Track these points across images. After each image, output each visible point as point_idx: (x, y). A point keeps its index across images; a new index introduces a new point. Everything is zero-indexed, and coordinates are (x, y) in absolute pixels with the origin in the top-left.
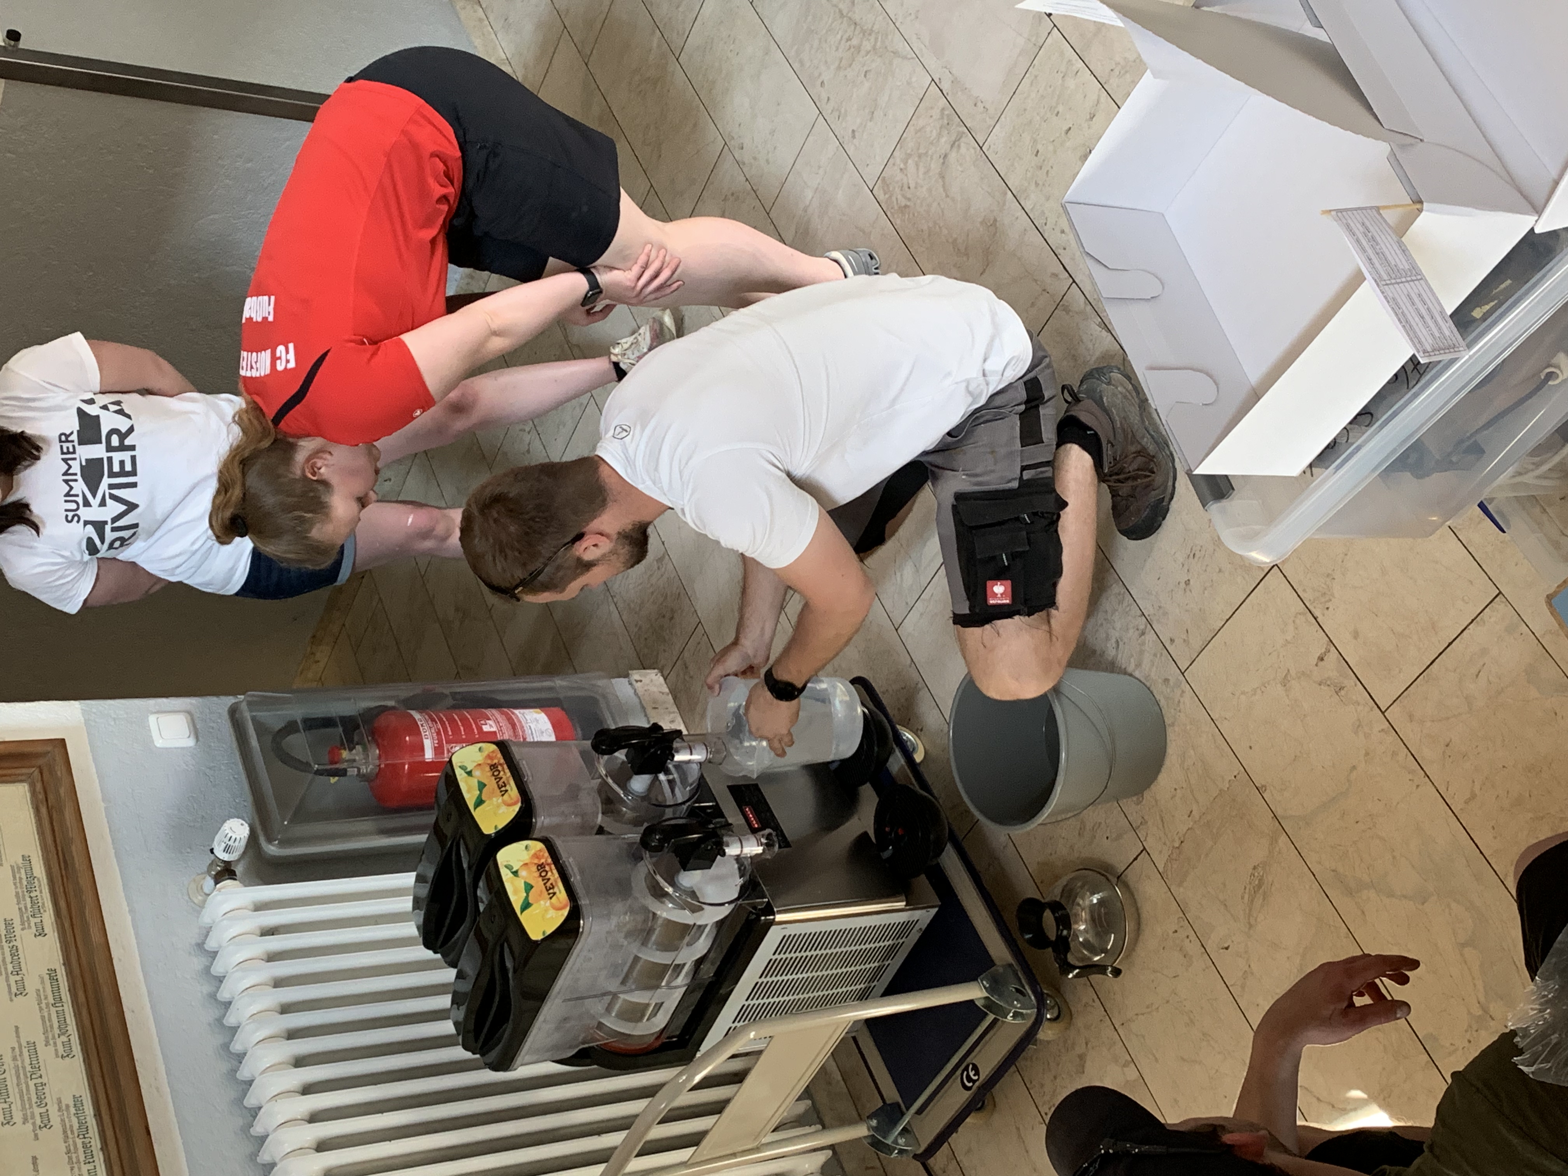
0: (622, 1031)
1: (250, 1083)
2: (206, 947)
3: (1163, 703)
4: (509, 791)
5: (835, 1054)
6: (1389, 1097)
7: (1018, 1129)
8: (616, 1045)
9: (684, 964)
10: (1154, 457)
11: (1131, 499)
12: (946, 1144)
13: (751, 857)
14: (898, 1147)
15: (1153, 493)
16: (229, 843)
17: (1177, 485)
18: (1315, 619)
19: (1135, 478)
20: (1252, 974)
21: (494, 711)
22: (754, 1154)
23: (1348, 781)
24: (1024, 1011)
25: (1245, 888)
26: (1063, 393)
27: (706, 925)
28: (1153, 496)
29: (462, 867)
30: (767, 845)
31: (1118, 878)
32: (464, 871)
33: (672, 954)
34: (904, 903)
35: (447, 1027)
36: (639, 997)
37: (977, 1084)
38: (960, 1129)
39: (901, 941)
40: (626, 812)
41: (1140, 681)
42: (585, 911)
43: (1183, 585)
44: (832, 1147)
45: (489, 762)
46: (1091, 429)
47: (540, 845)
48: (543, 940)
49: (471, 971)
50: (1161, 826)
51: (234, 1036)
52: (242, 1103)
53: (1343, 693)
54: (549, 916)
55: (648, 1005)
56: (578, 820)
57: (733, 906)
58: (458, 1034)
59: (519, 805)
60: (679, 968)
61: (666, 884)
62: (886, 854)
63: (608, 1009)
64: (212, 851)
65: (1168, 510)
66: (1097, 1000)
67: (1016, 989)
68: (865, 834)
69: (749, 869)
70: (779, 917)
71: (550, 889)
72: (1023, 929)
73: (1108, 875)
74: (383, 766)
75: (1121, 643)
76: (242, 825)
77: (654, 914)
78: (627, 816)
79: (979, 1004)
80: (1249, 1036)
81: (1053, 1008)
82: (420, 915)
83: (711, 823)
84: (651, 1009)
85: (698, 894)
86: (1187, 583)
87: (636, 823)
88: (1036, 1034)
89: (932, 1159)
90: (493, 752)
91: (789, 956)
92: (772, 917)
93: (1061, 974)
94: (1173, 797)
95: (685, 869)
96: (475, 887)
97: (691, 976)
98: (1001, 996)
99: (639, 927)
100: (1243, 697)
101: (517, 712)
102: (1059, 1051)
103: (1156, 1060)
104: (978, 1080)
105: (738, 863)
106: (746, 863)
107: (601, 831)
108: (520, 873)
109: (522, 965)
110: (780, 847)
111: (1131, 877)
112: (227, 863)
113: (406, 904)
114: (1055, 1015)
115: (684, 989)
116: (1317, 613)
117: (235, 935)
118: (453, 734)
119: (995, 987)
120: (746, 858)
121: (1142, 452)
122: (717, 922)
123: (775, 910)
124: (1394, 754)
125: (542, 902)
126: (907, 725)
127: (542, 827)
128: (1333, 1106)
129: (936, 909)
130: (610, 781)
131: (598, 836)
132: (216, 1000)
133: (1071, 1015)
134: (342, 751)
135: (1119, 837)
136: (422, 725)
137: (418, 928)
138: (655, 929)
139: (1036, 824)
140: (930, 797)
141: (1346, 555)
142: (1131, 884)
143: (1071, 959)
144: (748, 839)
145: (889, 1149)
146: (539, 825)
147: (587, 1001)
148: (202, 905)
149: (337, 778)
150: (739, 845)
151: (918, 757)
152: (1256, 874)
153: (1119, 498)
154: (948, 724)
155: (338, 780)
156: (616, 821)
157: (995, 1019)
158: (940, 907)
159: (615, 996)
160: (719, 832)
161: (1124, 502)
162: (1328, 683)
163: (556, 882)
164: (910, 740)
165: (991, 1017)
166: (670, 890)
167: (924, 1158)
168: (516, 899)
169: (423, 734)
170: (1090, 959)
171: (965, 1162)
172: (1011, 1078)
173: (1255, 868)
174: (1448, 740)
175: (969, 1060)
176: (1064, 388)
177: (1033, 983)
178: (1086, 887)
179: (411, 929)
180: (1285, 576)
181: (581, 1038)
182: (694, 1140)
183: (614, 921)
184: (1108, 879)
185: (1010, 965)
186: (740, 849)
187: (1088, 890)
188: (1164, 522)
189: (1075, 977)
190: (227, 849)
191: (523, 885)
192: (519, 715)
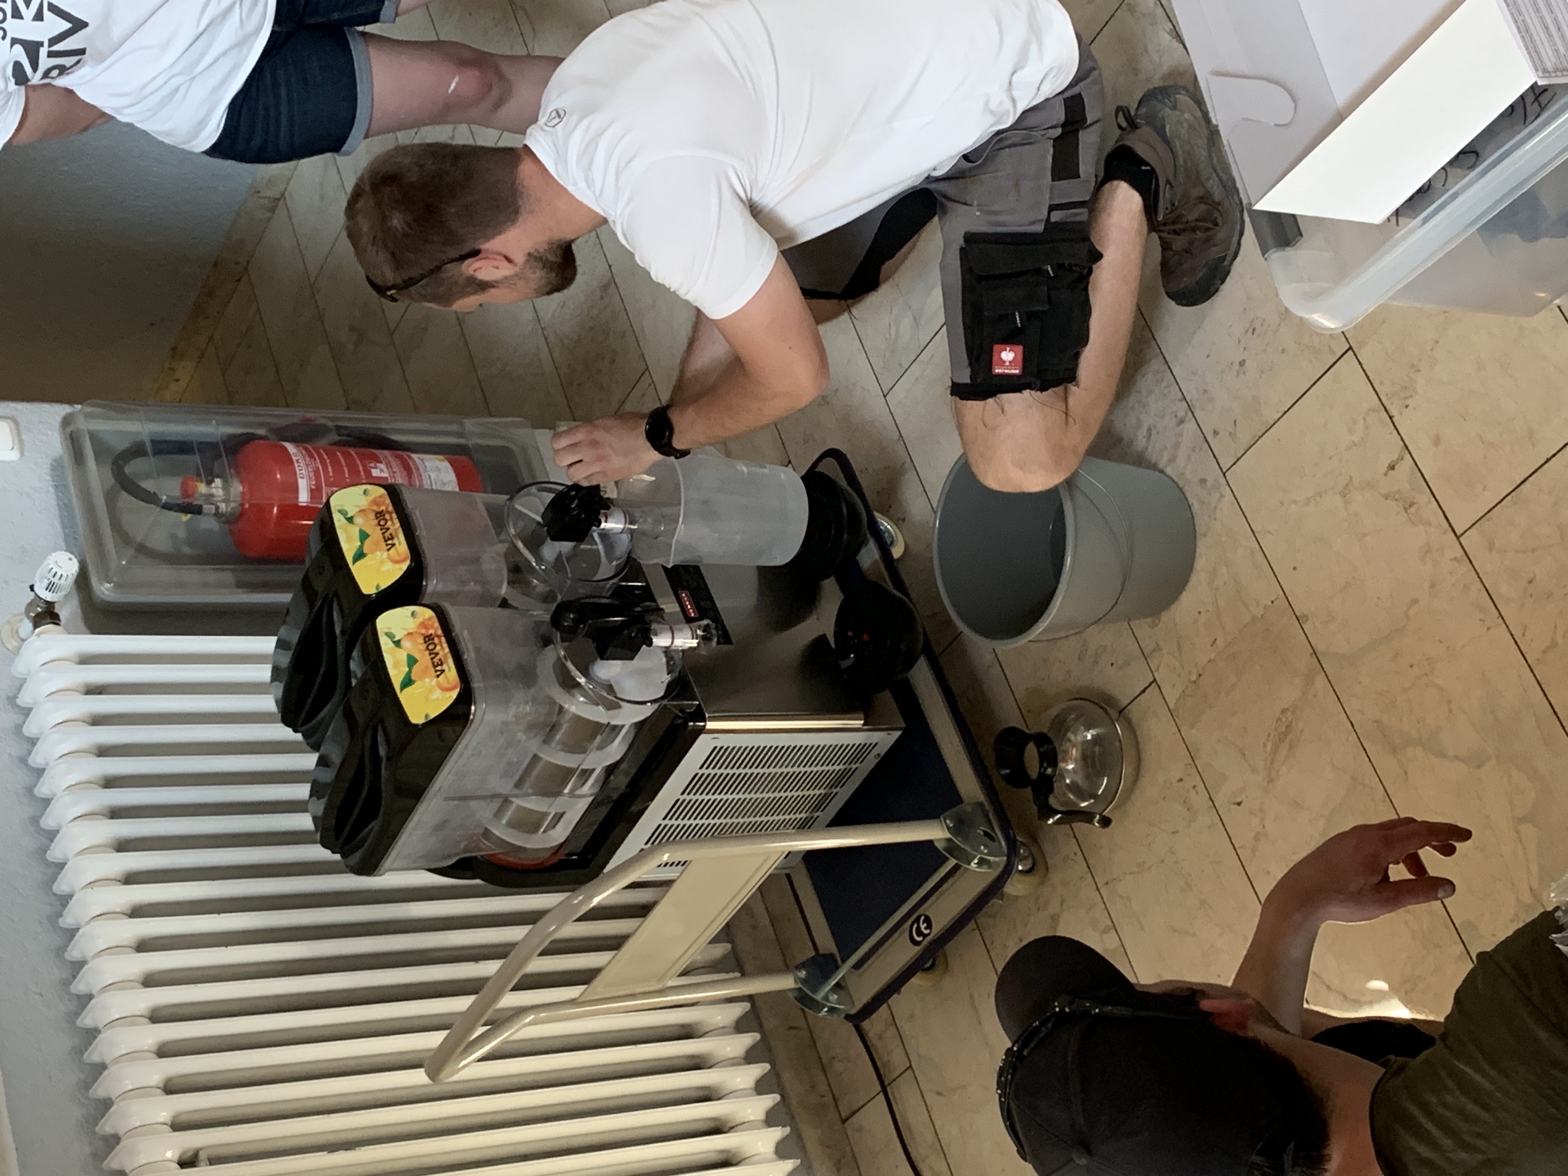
0: (513, 842)
1: (61, 866)
2: (19, 702)
3: (1196, 507)
4: (397, 545)
5: (763, 890)
6: (1412, 990)
7: (971, 996)
8: (502, 856)
9: (593, 770)
10: (1219, 204)
11: (1186, 255)
12: (885, 1006)
13: (683, 651)
14: (829, 1004)
15: (1213, 249)
16: (54, 580)
17: (1243, 241)
18: (1391, 418)
19: (1194, 230)
20: (1266, 835)
21: (387, 453)
22: (654, 997)
23: (1407, 616)
24: (991, 859)
25: (1269, 736)
26: (1116, 117)
27: (623, 726)
28: (1214, 252)
29: (334, 632)
30: (704, 638)
31: (1121, 712)
32: (335, 637)
33: (579, 757)
34: (862, 722)
35: (304, 822)
36: (534, 804)
37: (928, 939)
38: (903, 989)
39: (854, 767)
40: (536, 586)
41: (1173, 481)
42: (478, 694)
43: (1236, 366)
44: (750, 998)
45: (375, 508)
46: (1147, 164)
47: (428, 613)
48: (425, 725)
49: (336, 757)
50: (1177, 654)
51: (45, 809)
52: (51, 889)
53: (1413, 510)
54: (434, 697)
55: (546, 814)
56: (478, 588)
57: (656, 706)
58: (317, 830)
59: (408, 563)
60: (586, 774)
61: (579, 674)
62: (845, 664)
63: (499, 814)
64: (32, 588)
65: (1228, 272)
66: (1079, 853)
67: (984, 831)
68: (822, 639)
69: (679, 663)
70: (710, 725)
71: (438, 665)
72: (1001, 763)
73: (1108, 709)
74: (247, 506)
75: (1154, 432)
76: (70, 559)
77: (561, 708)
78: (537, 590)
79: (940, 846)
80: (1257, 910)
81: (1026, 858)
82: (279, 689)
83: (638, 606)
84: (550, 818)
85: (615, 688)
86: (1242, 363)
87: (547, 598)
88: (1003, 887)
89: (867, 1021)
90: (381, 497)
91: (719, 772)
92: (702, 724)
93: (1040, 818)
94: (1195, 622)
95: (602, 659)
96: (348, 657)
97: (601, 784)
98: (966, 839)
99: (542, 719)
100: (1293, 506)
101: (415, 456)
102: (1029, 909)
103: (1142, 928)
104: (929, 934)
105: (666, 656)
106: (676, 657)
107: (504, 604)
108: (403, 643)
109: (396, 753)
110: (718, 643)
111: (1134, 713)
112: (50, 605)
113: (264, 673)
114: (1028, 867)
115: (591, 799)
116: (1394, 412)
117: (54, 690)
118: (334, 476)
119: (960, 827)
120: (677, 651)
121: (1205, 198)
122: (636, 724)
123: (707, 715)
124: (1466, 588)
125: (427, 680)
126: (886, 513)
127: (433, 594)
128: (1345, 997)
129: (899, 733)
130: (520, 545)
131: (500, 609)
132: (27, 765)
133: (1047, 869)
134: (199, 484)
135: (1127, 664)
136: (297, 461)
137: (277, 702)
138: (560, 726)
139: (1026, 641)
140: (905, 599)
141: (1437, 342)
142: (1135, 720)
143: (1053, 802)
144: (681, 630)
145: (817, 1006)
146: (430, 589)
147: (473, 804)
148: (17, 651)
149: (189, 516)
150: (670, 635)
151: (897, 552)
152: (1284, 719)
153: (1171, 253)
154: (935, 513)
155: (191, 518)
156: (524, 594)
157: (957, 864)
158: (905, 731)
159: (506, 801)
160: (648, 618)
161: (1177, 257)
162: (1397, 496)
163: (446, 659)
164: (888, 531)
165: (952, 862)
166: (582, 680)
167: (857, 1019)
168: (396, 673)
169: (298, 472)
170: (1077, 805)
171: (906, 1028)
172: (969, 934)
173: (1283, 711)
174: (1532, 576)
175: (921, 911)
176: (1119, 109)
177: (1006, 827)
178: (1081, 720)
179: (268, 703)
180: (1360, 364)
181: (463, 845)
182: (585, 977)
183: (512, 711)
184: (1107, 712)
185: (980, 804)
186: (670, 640)
187: (1083, 724)
188: (1223, 287)
189: (1055, 823)
190: (50, 587)
191: (405, 658)
192: (418, 461)
